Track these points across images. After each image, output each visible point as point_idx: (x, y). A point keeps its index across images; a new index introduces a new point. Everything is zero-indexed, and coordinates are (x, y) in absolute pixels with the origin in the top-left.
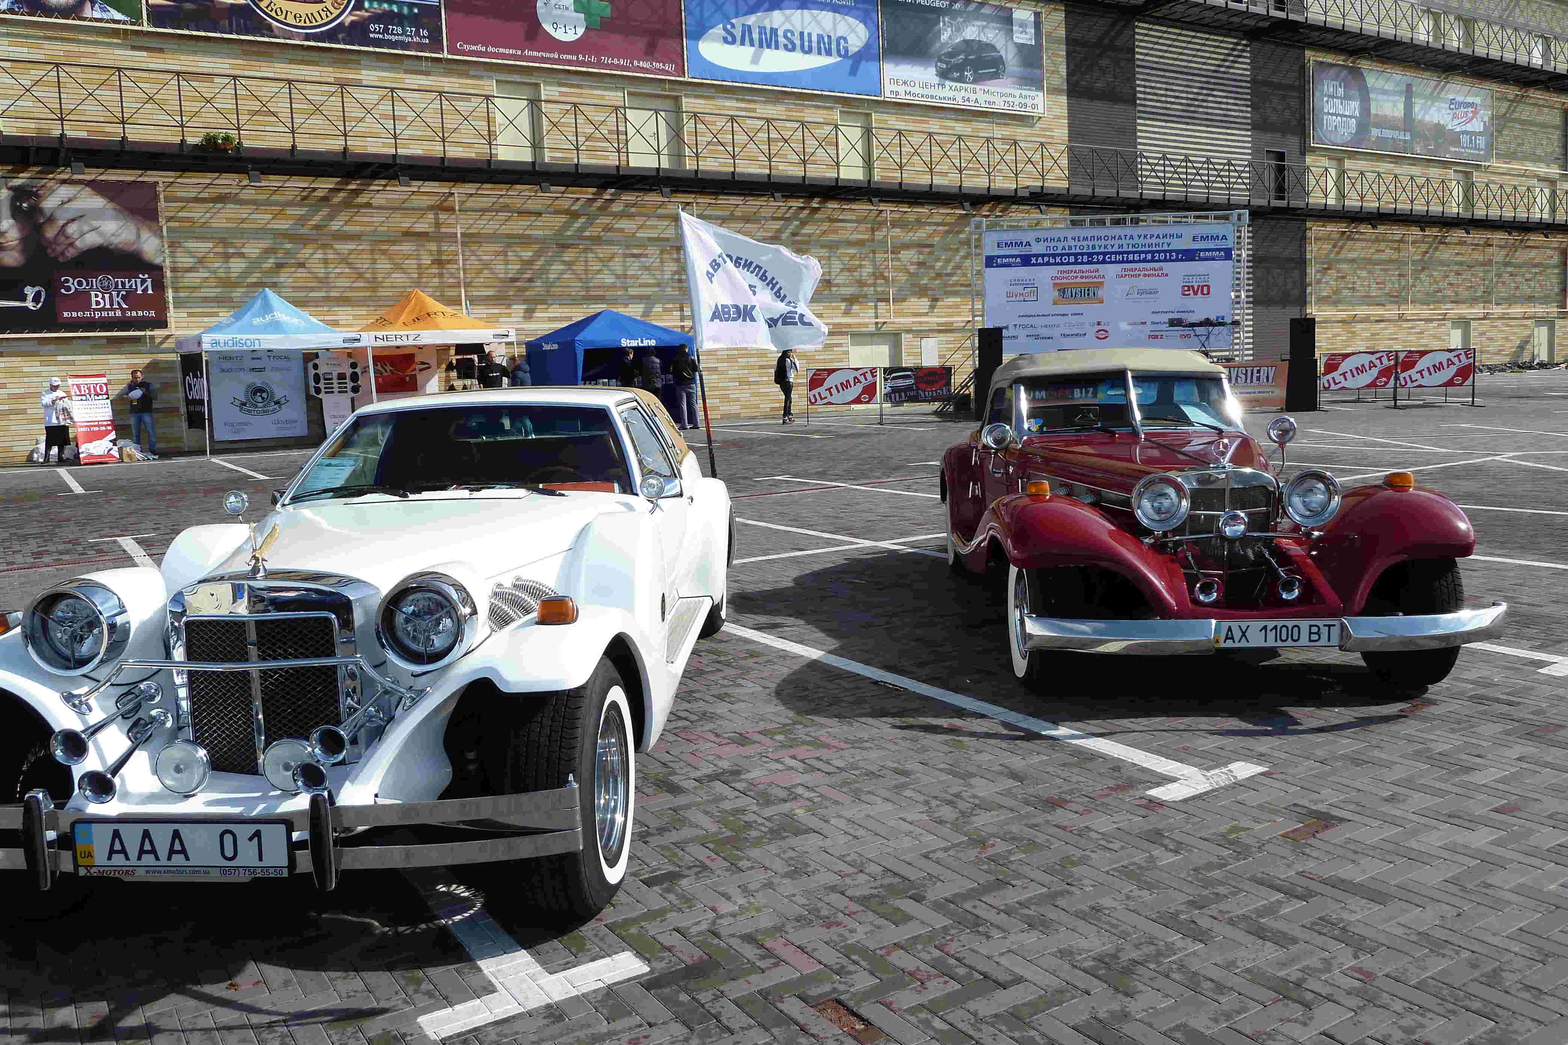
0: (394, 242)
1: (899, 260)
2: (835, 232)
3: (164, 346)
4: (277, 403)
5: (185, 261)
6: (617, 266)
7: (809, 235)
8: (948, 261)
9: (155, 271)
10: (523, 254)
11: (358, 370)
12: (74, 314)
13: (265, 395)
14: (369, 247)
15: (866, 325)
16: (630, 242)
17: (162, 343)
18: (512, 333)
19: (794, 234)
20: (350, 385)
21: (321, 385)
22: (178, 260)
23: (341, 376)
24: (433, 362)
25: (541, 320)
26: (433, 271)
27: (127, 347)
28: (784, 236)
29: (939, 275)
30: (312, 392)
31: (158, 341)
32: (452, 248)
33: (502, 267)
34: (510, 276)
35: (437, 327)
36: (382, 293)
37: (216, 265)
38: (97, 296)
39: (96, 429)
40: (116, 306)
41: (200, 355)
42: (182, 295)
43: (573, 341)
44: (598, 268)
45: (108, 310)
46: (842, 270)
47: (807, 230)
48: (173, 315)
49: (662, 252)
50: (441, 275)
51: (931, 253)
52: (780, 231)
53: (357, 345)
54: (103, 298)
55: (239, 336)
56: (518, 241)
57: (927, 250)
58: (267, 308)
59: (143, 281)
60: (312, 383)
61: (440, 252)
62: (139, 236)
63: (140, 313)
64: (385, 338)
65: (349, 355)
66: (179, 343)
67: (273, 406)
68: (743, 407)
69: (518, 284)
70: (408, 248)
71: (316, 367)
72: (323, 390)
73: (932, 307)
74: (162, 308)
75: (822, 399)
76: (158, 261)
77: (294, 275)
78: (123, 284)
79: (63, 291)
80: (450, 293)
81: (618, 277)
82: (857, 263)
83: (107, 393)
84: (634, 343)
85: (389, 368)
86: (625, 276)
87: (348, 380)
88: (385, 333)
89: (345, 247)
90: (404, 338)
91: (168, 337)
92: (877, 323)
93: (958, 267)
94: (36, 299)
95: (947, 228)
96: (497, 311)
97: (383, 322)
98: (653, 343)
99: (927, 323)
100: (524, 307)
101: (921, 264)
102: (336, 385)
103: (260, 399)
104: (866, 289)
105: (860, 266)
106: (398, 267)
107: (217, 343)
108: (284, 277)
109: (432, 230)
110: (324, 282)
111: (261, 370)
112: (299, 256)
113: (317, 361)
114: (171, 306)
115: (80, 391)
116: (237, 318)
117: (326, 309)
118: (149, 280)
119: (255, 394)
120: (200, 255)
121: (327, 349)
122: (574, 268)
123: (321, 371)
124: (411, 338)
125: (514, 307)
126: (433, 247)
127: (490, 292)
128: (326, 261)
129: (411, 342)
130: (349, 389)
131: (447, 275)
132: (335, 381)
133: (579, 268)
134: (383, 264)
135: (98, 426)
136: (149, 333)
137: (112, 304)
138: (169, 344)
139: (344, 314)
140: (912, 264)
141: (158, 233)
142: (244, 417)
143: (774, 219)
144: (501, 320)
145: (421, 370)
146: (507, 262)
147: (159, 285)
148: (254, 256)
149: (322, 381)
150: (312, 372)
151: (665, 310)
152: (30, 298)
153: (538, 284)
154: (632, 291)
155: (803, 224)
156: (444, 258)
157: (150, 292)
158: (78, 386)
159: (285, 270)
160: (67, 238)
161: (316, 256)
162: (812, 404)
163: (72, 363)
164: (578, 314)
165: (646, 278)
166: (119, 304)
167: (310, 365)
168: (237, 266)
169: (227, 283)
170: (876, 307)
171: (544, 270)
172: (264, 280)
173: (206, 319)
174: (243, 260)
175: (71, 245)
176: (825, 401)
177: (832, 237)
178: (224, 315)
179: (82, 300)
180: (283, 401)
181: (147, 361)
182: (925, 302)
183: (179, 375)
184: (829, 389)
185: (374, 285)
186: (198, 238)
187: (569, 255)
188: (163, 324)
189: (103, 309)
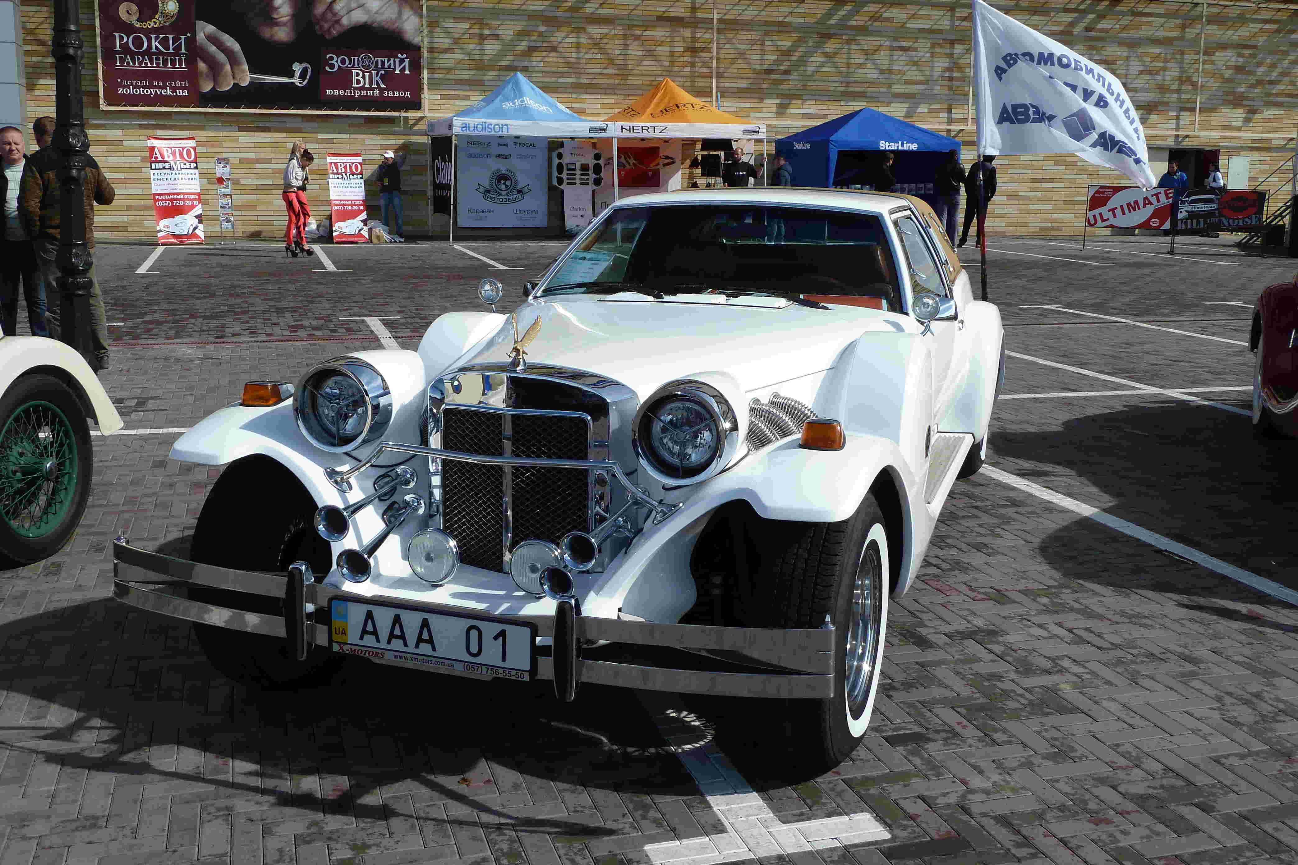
0: (646, 27)
1: (1213, 62)
2: (1138, 27)
3: (416, 128)
4: (520, 192)
5: (442, 41)
6: (883, 59)
7: (1106, 31)
8: (1273, 66)
9: (413, 51)
10: (780, 43)
11: (601, 162)
12: (336, 92)
13: (508, 183)
14: (622, 32)
15: (1164, 138)
16: (900, 32)
17: (414, 125)
18: (763, 129)
19: (1087, 29)
20: (592, 176)
21: (564, 176)
22: (436, 40)
23: (585, 168)
24: (678, 158)
25: (795, 117)
26: (685, 59)
27: (384, 128)
28: (1076, 31)
29: (1260, 82)
30: (555, 183)
31: (411, 122)
32: (707, 36)
33: (758, 57)
34: (765, 67)
35: (683, 119)
36: (632, 81)
37: (471, 47)
38: (358, 74)
39: (350, 208)
40: (374, 86)
41: (450, 138)
42: (436, 76)
43: (828, 141)
44: (861, 61)
45: (367, 89)
46: (1141, 73)
47: (1104, 24)
48: (427, 97)
49: (933, 46)
50: (693, 65)
51: (1253, 56)
52: (1072, 24)
53: (603, 135)
54: (364, 77)
55: (488, 121)
56: (776, 29)
57: (1247, 52)
58: (518, 92)
59: (402, 61)
60: (555, 174)
61: (694, 39)
62: (400, 14)
63: (397, 94)
64: (632, 129)
65: (594, 145)
66: (432, 126)
67: (515, 195)
68: (1009, 224)
69: (773, 76)
70: (662, 33)
71: (560, 156)
72: (566, 181)
73: (1247, 120)
74: (417, 90)
75: (1103, 221)
76: (416, 40)
77: (546, 60)
78: (383, 63)
79: (327, 68)
80: (701, 83)
81: (882, 72)
82: (1161, 64)
83: (361, 173)
84: (893, 147)
85: (632, 161)
86: (890, 71)
87: (590, 172)
88: (631, 124)
89: (597, 31)
90: (651, 130)
91: (421, 119)
92: (1177, 136)
93: (1284, 74)
94: (303, 76)
95: (1275, 26)
96: (748, 105)
97: (630, 113)
98: (914, 147)
99: (1239, 138)
100: (778, 101)
101: (1239, 69)
102: (578, 177)
103: (503, 187)
104: (1167, 95)
105: (1164, 69)
106: (650, 54)
107: (466, 127)
108: (536, 61)
109: (688, 14)
110: (573, 67)
111: (506, 157)
112: (552, 39)
113: (561, 150)
114: (426, 87)
115: (337, 169)
116: (488, 101)
117: (574, 96)
118: (407, 60)
119: (499, 182)
120: (457, 36)
121: (573, 139)
122: (836, 60)
123: (566, 160)
124: (657, 131)
125: (767, 101)
126: (687, 33)
127: (743, 84)
128: (578, 46)
129: (657, 135)
130: (591, 181)
131: (699, 65)
132: (578, 172)
133: (841, 60)
134: (635, 50)
135: (352, 205)
136: (404, 114)
137: (371, 83)
138: (422, 126)
139: (592, 102)
140: (1228, 68)
141: (418, 10)
142: (488, 205)
143: (1067, 10)
144: (752, 115)
145: (664, 165)
146: (763, 52)
147: (416, 66)
148: (509, 38)
149: (565, 172)
150: (556, 161)
151: (931, 111)
152: (297, 74)
153: (794, 76)
154: (898, 89)
155: (1101, 16)
156: (698, 45)
157: (407, 72)
158: (336, 164)
159: (536, 54)
160: (335, 14)
161: (568, 40)
162: (1091, 225)
163: (331, 141)
164: (834, 112)
165: (914, 74)
166: (378, 84)
167: (555, 154)
168: (492, 47)
169: (480, 66)
170: (1178, 118)
171: (803, 61)
172: (516, 64)
173: (457, 102)
174: (497, 42)
175: (338, 22)
176: (1105, 224)
177: (1134, 34)
178: (476, 98)
179: (344, 79)
180: (526, 190)
181: (400, 142)
182: (1238, 116)
183: (429, 158)
184: (1113, 210)
185: (624, 73)
186: (457, 19)
187: (830, 46)
188: (417, 105)
189: (363, 88)
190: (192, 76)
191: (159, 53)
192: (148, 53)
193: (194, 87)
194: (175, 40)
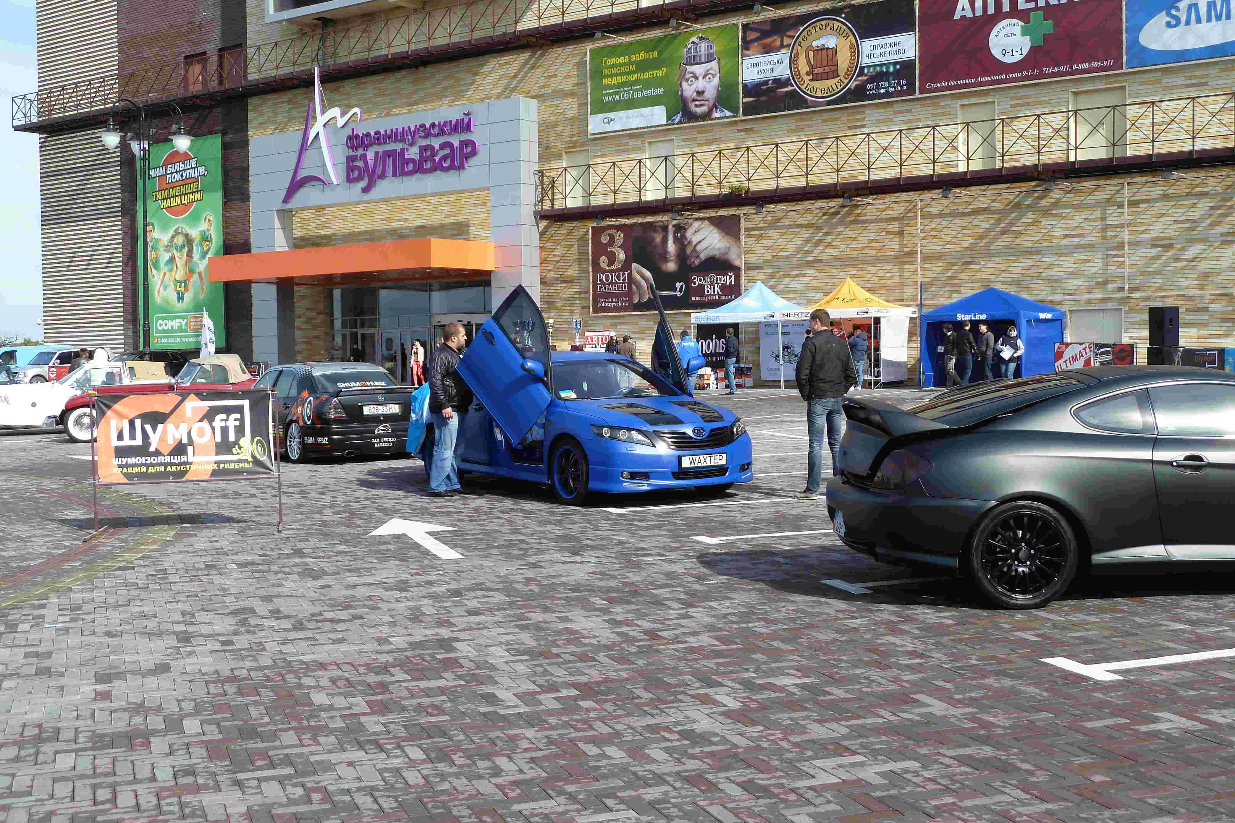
4: (796, 356)
9: (736, 270)
13: (789, 351)
22: (749, 262)
38: (708, 287)
45: (712, 295)
54: (711, 288)
62: (729, 249)
63: (727, 297)
76: (738, 263)
94: (681, 291)
103: (787, 353)
111: (788, 334)
137: (714, 292)
141: (739, 245)
147: (738, 279)
152: (678, 289)
157: (733, 283)
160: (696, 252)
166: (718, 292)
175: (699, 257)
179: (701, 290)
189: (710, 295)
190: (629, 295)
191: (616, 283)
192: (611, 283)
193: (630, 300)
194: (623, 275)
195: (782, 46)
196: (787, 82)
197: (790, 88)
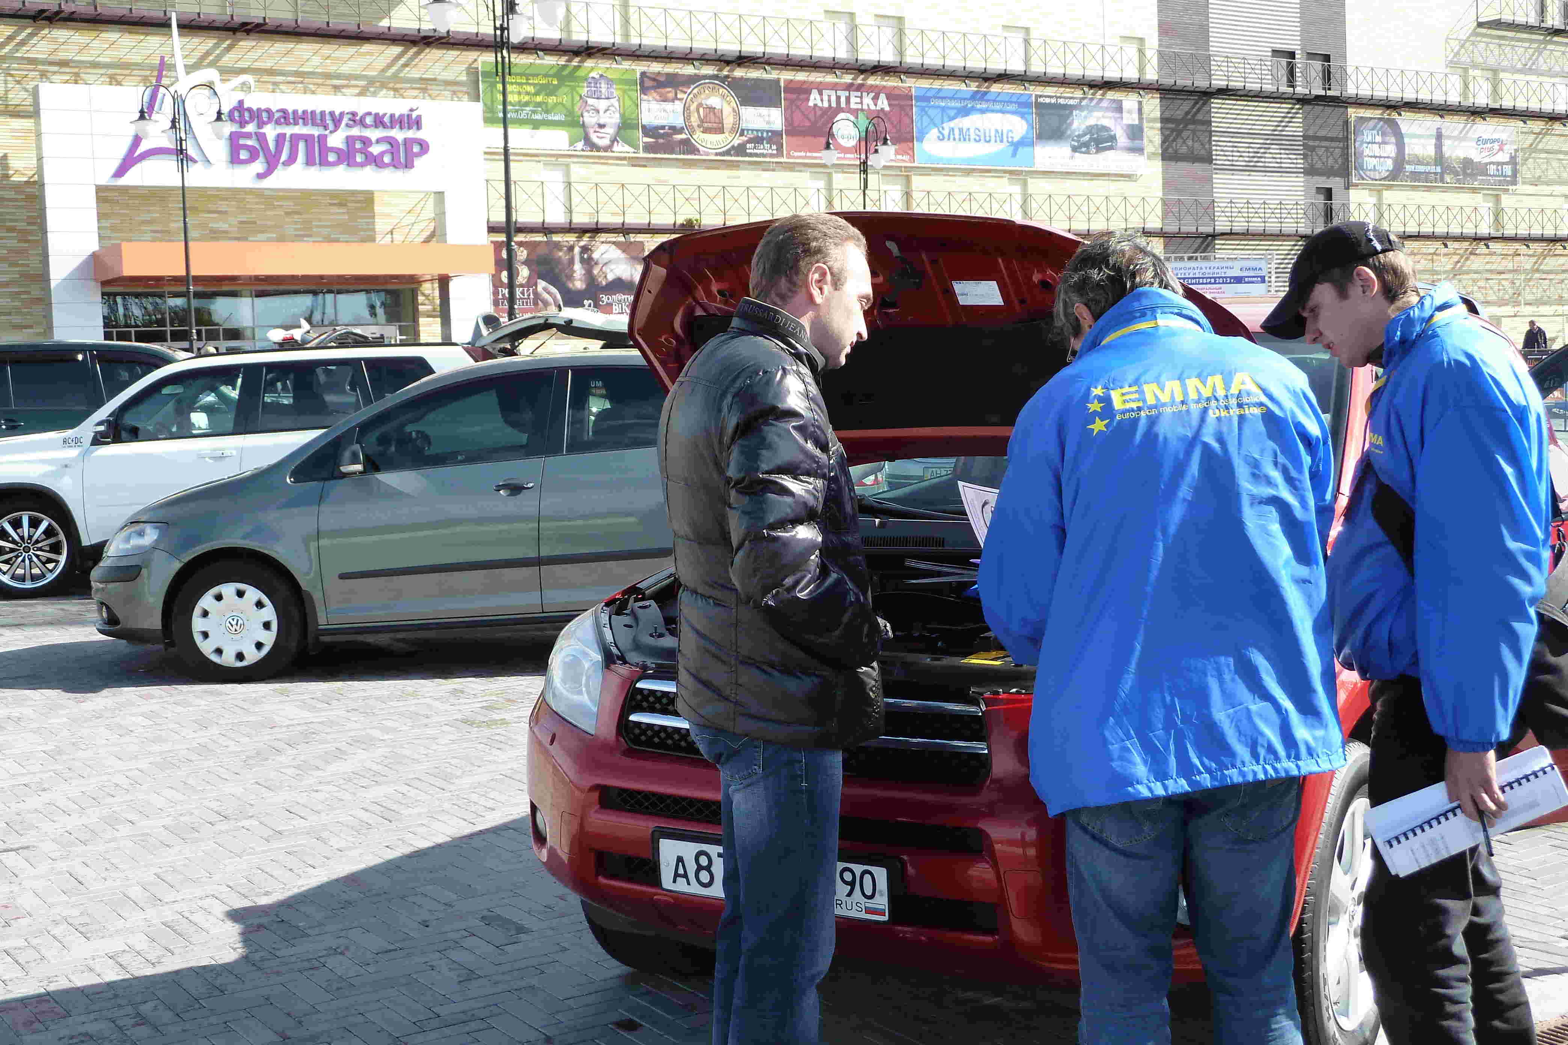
94: (589, 308)
152: (586, 306)
160: (603, 272)
175: (605, 277)
190: (535, 310)
195: (676, 98)
196: (681, 131)
197: (683, 136)
